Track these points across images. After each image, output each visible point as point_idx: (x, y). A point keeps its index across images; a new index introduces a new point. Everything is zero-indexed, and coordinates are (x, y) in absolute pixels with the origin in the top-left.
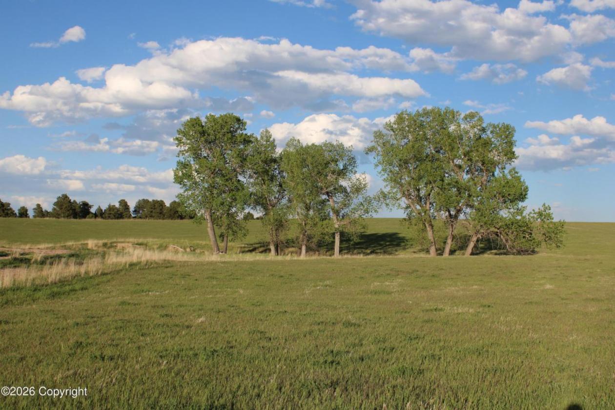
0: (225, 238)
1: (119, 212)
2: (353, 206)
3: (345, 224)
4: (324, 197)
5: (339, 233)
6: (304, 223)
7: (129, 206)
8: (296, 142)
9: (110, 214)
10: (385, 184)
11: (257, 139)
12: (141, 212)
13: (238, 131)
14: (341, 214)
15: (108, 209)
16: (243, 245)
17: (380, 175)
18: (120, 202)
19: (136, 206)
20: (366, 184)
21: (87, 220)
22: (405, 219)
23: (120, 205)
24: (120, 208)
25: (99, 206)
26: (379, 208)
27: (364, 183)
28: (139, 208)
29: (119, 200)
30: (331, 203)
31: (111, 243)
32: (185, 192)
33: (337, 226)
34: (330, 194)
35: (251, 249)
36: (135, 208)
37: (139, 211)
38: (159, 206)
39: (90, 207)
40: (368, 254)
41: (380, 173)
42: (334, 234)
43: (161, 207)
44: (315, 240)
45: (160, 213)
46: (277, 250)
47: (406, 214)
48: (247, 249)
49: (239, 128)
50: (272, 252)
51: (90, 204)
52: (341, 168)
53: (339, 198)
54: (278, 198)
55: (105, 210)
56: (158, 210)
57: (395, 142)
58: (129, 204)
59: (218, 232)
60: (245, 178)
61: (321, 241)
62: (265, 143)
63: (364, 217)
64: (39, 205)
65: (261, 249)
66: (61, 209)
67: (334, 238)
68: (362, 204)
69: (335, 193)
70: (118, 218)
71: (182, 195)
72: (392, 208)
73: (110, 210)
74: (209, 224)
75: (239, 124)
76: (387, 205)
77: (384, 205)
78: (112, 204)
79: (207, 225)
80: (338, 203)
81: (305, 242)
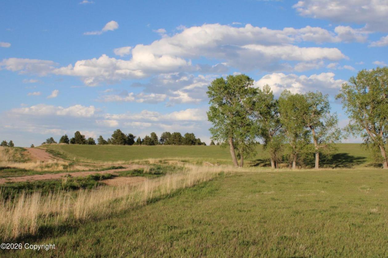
0: (242, 157)
1: (152, 141)
2: (328, 135)
3: (321, 148)
4: (309, 129)
5: (318, 153)
6: (294, 146)
7: (157, 137)
8: (288, 93)
9: (147, 142)
10: (350, 120)
11: (260, 91)
12: (165, 140)
13: (248, 86)
14: (319, 141)
15: (145, 139)
16: (250, 162)
17: (346, 114)
18: (151, 134)
19: (162, 137)
20: (337, 120)
21: (133, 146)
22: (363, 144)
23: (152, 136)
24: (151, 138)
25: (139, 137)
26: (348, 136)
27: (335, 119)
28: (164, 138)
29: (151, 133)
30: (312, 132)
31: (164, 160)
32: (215, 127)
33: (317, 149)
34: (312, 127)
35: (255, 164)
36: (161, 138)
37: (164, 140)
38: (179, 137)
39: (134, 137)
40: (333, 168)
41: (347, 112)
42: (314, 155)
43: (180, 137)
44: (302, 158)
45: (179, 141)
46: (275, 165)
47: (364, 140)
48: (253, 164)
49: (249, 84)
50: (272, 166)
51: (134, 135)
52: (319, 109)
53: (318, 129)
54: (275, 130)
55: (143, 139)
56: (178, 139)
57: (356, 91)
58: (157, 135)
59: (237, 153)
60: (252, 117)
61: (306, 158)
62: (266, 93)
63: (335, 142)
64: (101, 137)
65: (262, 164)
66: (117, 139)
67: (315, 157)
68: (334, 134)
69: (315, 127)
70: (151, 145)
71: (213, 129)
72: (357, 136)
73: (146, 140)
74: (231, 148)
75: (249, 81)
76: (354, 134)
77: (351, 134)
78: (147, 136)
79: (230, 148)
80: (317, 133)
81: (295, 160)
